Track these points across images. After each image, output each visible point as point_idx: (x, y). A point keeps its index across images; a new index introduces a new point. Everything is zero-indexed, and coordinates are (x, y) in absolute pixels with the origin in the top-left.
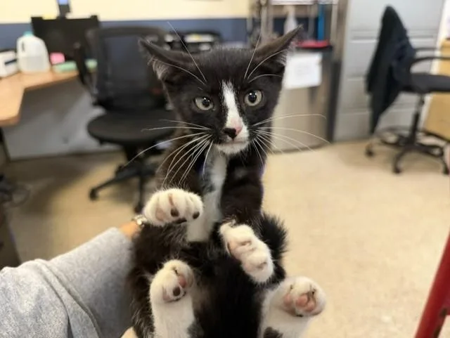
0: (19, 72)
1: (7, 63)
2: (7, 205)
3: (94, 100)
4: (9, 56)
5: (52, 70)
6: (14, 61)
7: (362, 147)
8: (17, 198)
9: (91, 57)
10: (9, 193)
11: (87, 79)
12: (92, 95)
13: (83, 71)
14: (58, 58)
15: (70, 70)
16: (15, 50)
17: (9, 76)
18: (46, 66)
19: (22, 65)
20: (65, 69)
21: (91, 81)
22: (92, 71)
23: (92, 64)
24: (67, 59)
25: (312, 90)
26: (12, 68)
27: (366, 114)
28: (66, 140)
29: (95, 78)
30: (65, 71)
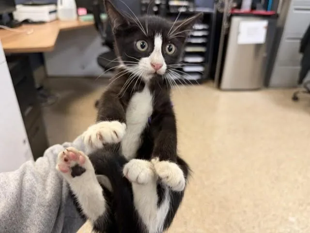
0: (57, 19)
1: (51, 12)
2: (43, 104)
3: (103, 41)
4: (52, 7)
5: (78, 19)
6: (55, 11)
8: (50, 101)
9: (103, 12)
10: (45, 97)
11: (100, 27)
12: (103, 38)
13: (98, 21)
14: (83, 11)
15: (89, 20)
16: (55, 3)
17: (51, 22)
18: (75, 16)
19: (60, 15)
20: (87, 19)
21: (102, 28)
22: (104, 22)
23: (104, 17)
24: (89, 12)
26: (53, 16)
28: (83, 67)
29: (105, 26)
30: (86, 21)
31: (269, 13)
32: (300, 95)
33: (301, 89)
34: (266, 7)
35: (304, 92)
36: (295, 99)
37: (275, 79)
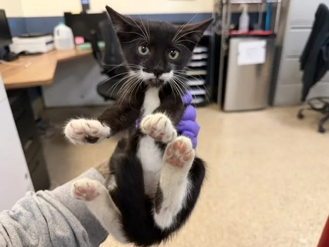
0: (54, 49)
1: (48, 43)
2: (42, 137)
3: (102, 70)
4: (49, 38)
5: (75, 48)
6: (52, 42)
7: (296, 110)
8: (49, 133)
9: (101, 40)
10: (44, 129)
11: (98, 54)
12: (101, 66)
13: (95, 49)
14: (80, 40)
15: (87, 49)
16: (52, 34)
17: (49, 52)
18: (72, 45)
19: (57, 45)
20: (85, 48)
21: (101, 57)
22: (101, 50)
23: (101, 45)
24: (86, 41)
25: (259, 67)
26: (50, 47)
27: (300, 86)
28: (82, 97)
29: (103, 54)
30: (83, 49)
31: (267, 33)
32: (305, 113)
33: (306, 106)
34: (263, 27)
35: (309, 109)
36: (301, 116)
37: (279, 98)
